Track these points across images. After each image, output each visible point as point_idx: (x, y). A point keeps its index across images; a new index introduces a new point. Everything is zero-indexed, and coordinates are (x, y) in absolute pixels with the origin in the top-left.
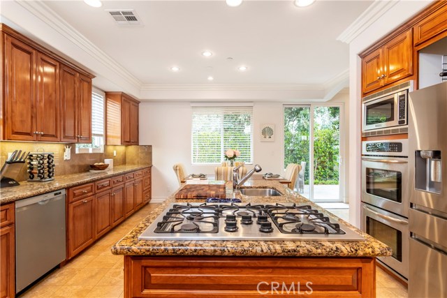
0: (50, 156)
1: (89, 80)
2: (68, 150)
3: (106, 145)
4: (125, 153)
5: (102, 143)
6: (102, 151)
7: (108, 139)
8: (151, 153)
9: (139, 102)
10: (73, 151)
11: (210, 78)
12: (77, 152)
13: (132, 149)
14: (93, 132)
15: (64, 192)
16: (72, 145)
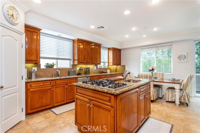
0: (89, 68)
1: (100, 46)
2: (95, 67)
3: (108, 65)
4: (117, 68)
5: (107, 65)
6: (107, 67)
7: (109, 63)
8: (125, 68)
9: (121, 50)
10: (97, 67)
11: (144, 36)
12: (98, 67)
13: (119, 67)
14: (101, 61)
15: (89, 77)
16: (96, 65)
